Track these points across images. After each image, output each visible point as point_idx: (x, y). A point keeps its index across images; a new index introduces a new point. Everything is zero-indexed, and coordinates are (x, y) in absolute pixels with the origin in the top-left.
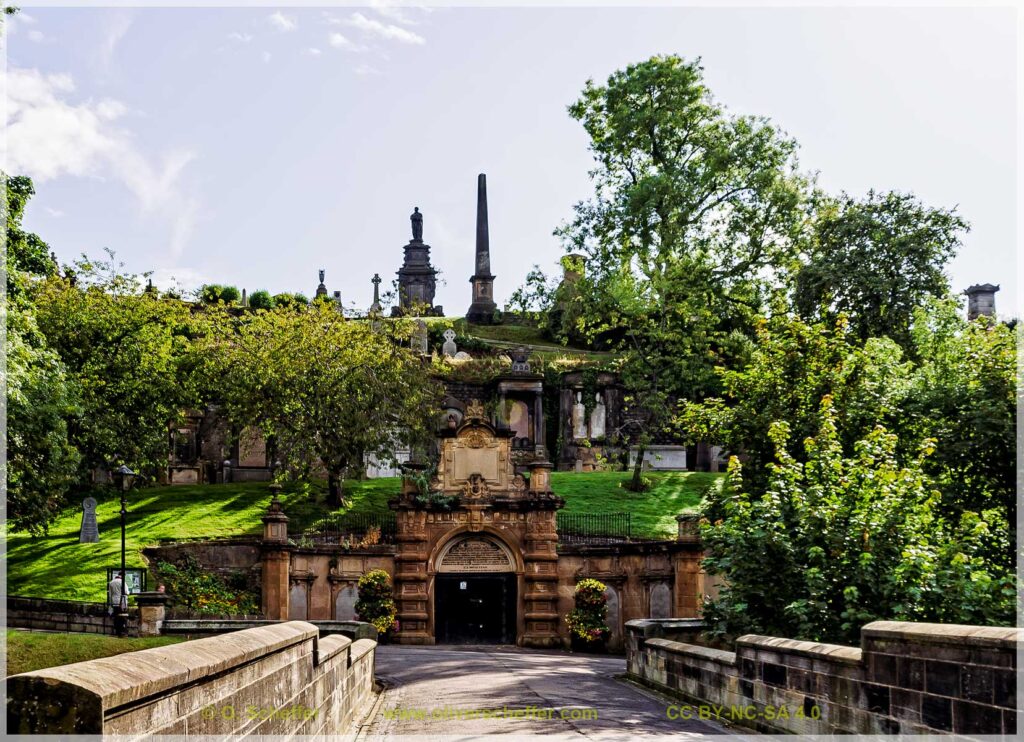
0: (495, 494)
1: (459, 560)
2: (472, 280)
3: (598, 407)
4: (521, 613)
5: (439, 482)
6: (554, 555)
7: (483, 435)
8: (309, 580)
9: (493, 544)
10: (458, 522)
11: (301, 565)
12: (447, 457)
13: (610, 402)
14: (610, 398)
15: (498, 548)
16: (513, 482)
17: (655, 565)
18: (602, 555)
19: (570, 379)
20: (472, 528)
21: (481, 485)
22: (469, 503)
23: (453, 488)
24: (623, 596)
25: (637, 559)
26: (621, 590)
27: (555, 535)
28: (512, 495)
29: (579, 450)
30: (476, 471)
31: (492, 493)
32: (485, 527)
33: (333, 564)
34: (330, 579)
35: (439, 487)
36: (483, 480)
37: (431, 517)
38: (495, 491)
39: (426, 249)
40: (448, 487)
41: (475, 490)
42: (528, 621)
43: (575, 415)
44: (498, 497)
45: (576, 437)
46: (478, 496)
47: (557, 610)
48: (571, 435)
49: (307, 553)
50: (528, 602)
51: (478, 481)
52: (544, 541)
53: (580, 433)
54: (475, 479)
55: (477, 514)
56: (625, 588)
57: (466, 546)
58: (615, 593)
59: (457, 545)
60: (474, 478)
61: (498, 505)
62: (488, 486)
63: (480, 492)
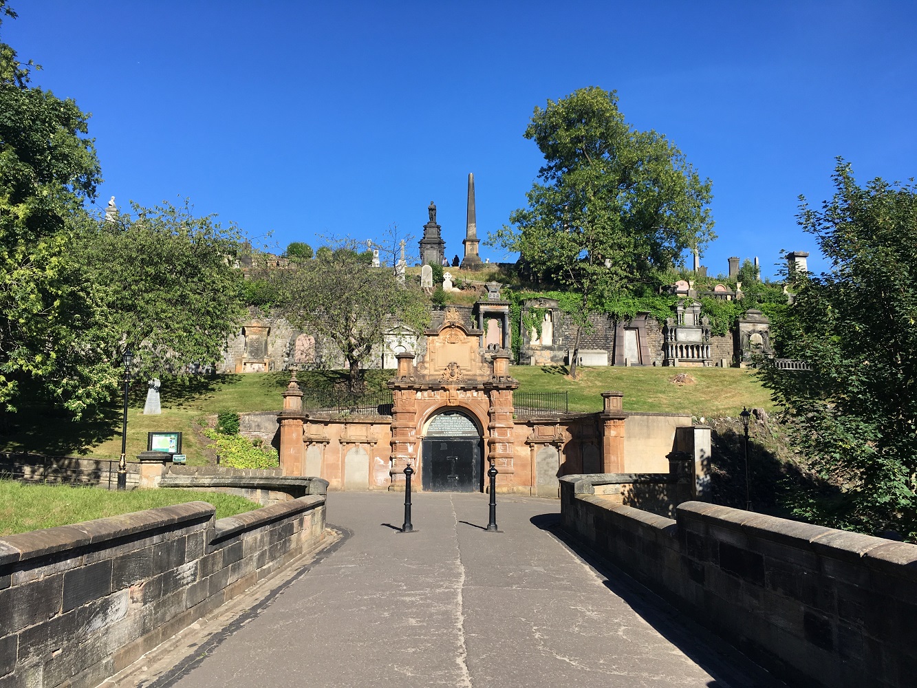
0: (468, 377)
3: (547, 323)
5: (426, 368)
6: (511, 423)
7: (459, 334)
8: (323, 442)
10: (440, 398)
11: (316, 430)
12: (432, 350)
13: (555, 320)
16: (481, 368)
17: (586, 431)
19: (528, 303)
20: (450, 402)
21: (456, 370)
26: (561, 450)
27: (512, 408)
28: (480, 378)
31: (465, 377)
32: (460, 402)
33: (342, 431)
34: (340, 441)
35: (426, 372)
37: (419, 395)
38: (467, 375)
40: (433, 372)
41: (452, 374)
44: (469, 380)
45: (532, 344)
46: (455, 379)
47: (514, 465)
48: (528, 343)
49: (321, 421)
50: (492, 458)
52: (503, 413)
53: (534, 342)
54: (452, 366)
55: (453, 392)
58: (556, 452)
60: (452, 365)
61: (469, 385)
62: (462, 371)
63: (456, 376)
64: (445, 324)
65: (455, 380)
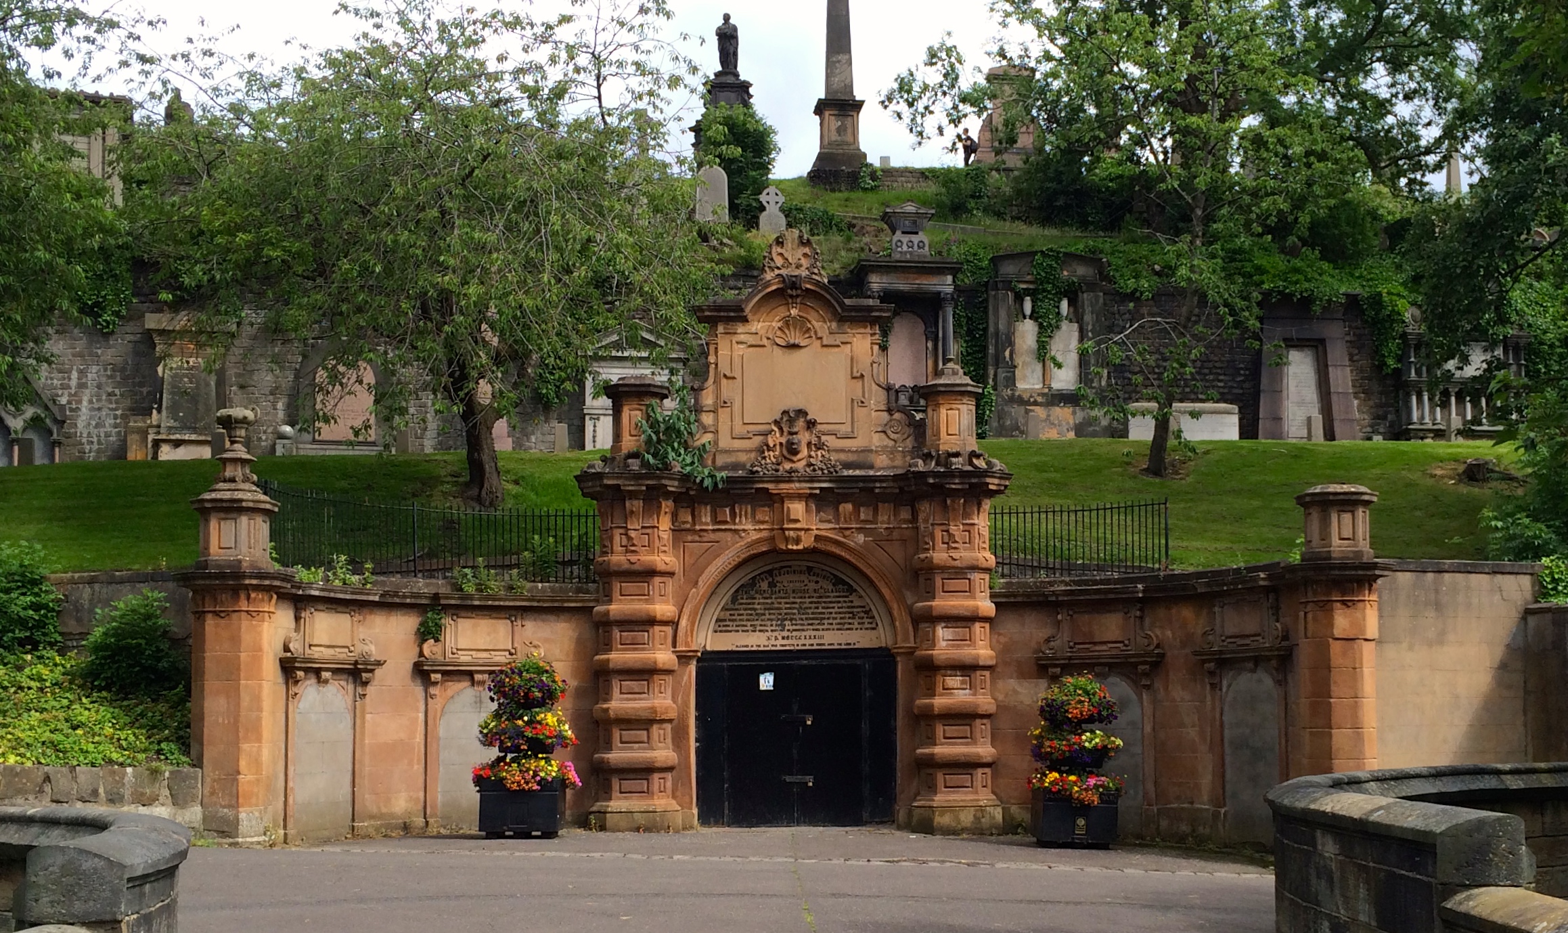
0: (843, 457)
1: (754, 622)
2: (820, 109)
3: (1065, 325)
4: (907, 748)
5: (705, 428)
7: (812, 316)
8: (358, 671)
9: (838, 581)
10: (751, 526)
12: (724, 368)
13: (1088, 318)
14: (1088, 309)
15: (851, 590)
16: (884, 429)
17: (1235, 623)
18: (1102, 603)
19: (1009, 269)
20: (787, 540)
21: (804, 437)
22: (778, 480)
23: (738, 444)
24: (1155, 702)
25: (1188, 613)
26: (1148, 687)
27: (988, 555)
28: (882, 461)
29: (1027, 412)
30: (793, 403)
32: (818, 538)
33: (428, 632)
34: (422, 672)
35: (706, 441)
36: (811, 424)
38: (842, 451)
39: (745, 87)
41: (792, 449)
42: (923, 767)
43: (1018, 341)
44: (847, 466)
45: (1021, 385)
48: (1011, 381)
50: (922, 720)
51: (801, 423)
52: (961, 572)
53: (1028, 381)
54: (791, 421)
55: (796, 507)
56: (1158, 684)
57: (772, 585)
58: (1134, 697)
59: (753, 583)
60: (792, 418)
61: (850, 485)
62: (824, 438)
63: (804, 452)
64: (768, 284)
65: (800, 465)
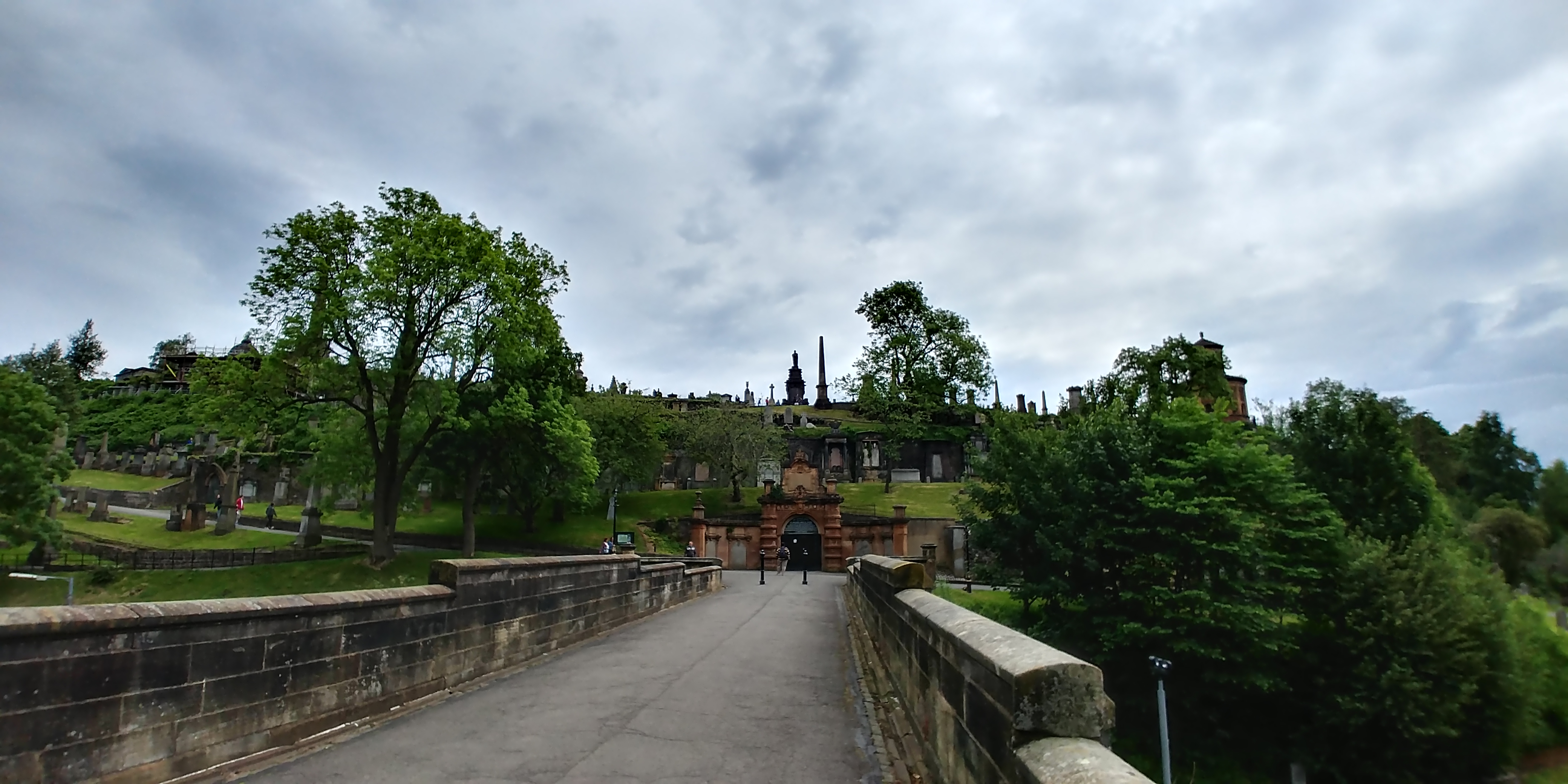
1: (793, 528)
2: (817, 387)
3: (875, 450)
4: (824, 555)
5: (782, 489)
6: (839, 526)
8: (717, 538)
9: (809, 520)
10: (791, 509)
11: (712, 531)
12: (786, 477)
14: (882, 446)
15: (812, 522)
16: (819, 489)
17: (887, 530)
18: (862, 525)
19: (862, 436)
20: (799, 512)
22: (798, 500)
23: (790, 492)
25: (878, 528)
27: (839, 516)
28: (818, 496)
29: (863, 472)
30: (800, 484)
31: (808, 495)
32: (805, 512)
33: (729, 531)
34: (728, 538)
35: (783, 492)
36: (804, 489)
37: (778, 507)
38: (810, 494)
39: (800, 371)
40: (787, 492)
41: (800, 494)
42: (827, 558)
43: (864, 454)
44: (811, 497)
46: (801, 496)
47: (841, 553)
48: (862, 464)
49: (716, 525)
50: (828, 549)
51: (802, 489)
52: (834, 519)
53: (867, 463)
54: (800, 488)
55: (801, 506)
57: (796, 521)
59: (792, 520)
61: (811, 501)
62: (806, 491)
63: (803, 494)
64: (796, 460)
